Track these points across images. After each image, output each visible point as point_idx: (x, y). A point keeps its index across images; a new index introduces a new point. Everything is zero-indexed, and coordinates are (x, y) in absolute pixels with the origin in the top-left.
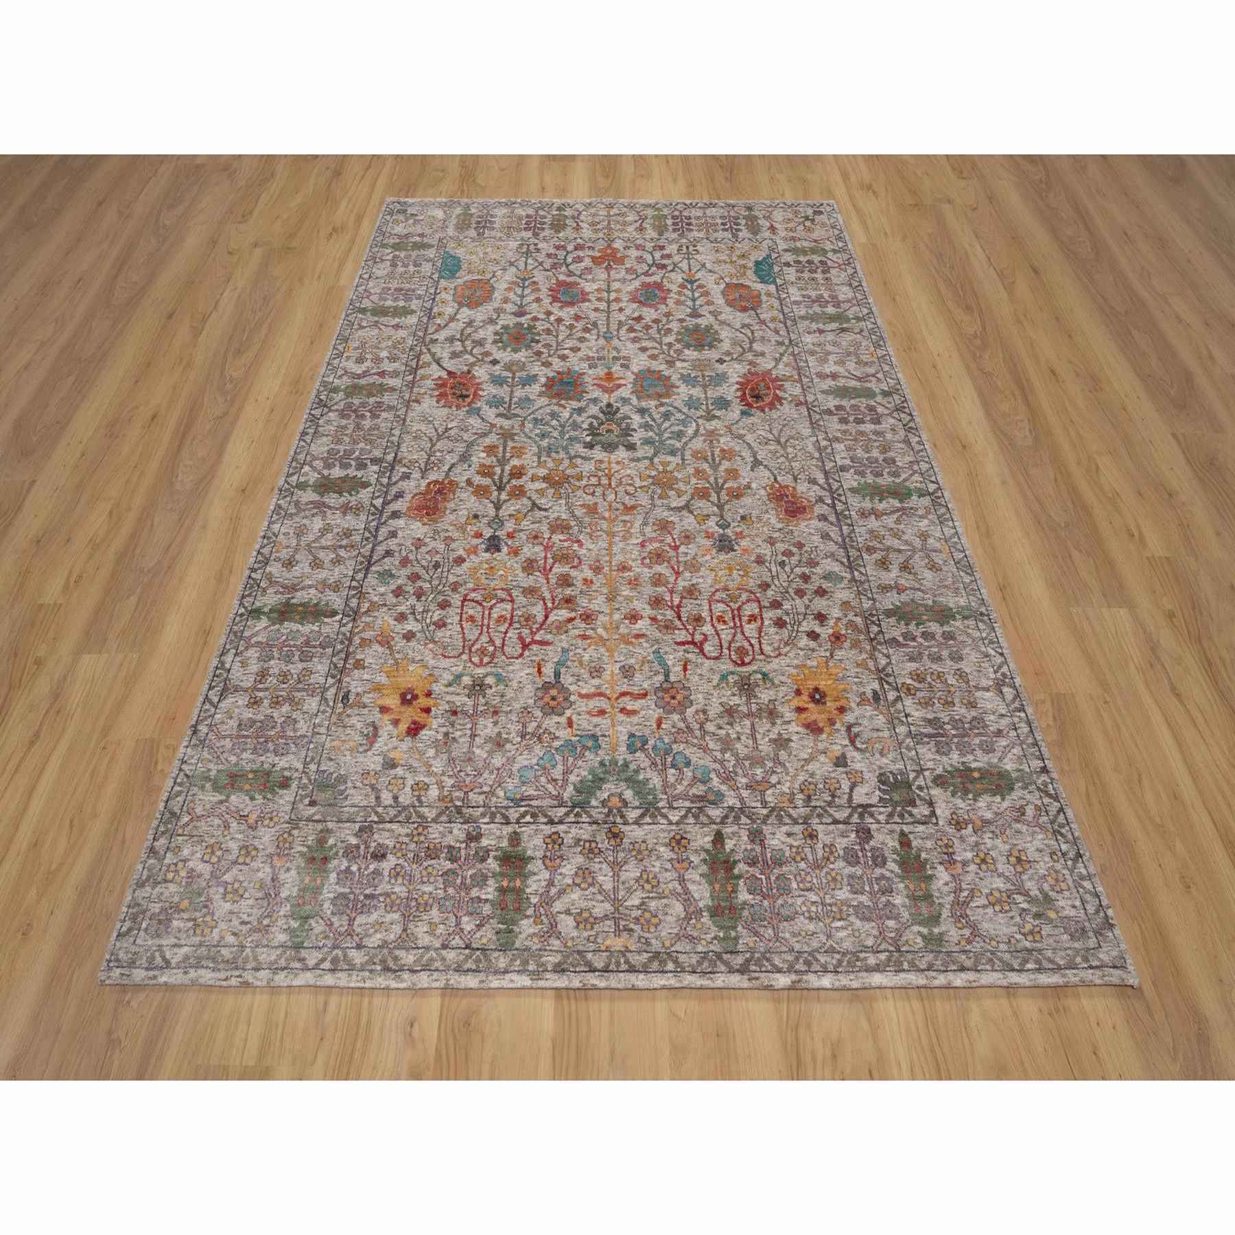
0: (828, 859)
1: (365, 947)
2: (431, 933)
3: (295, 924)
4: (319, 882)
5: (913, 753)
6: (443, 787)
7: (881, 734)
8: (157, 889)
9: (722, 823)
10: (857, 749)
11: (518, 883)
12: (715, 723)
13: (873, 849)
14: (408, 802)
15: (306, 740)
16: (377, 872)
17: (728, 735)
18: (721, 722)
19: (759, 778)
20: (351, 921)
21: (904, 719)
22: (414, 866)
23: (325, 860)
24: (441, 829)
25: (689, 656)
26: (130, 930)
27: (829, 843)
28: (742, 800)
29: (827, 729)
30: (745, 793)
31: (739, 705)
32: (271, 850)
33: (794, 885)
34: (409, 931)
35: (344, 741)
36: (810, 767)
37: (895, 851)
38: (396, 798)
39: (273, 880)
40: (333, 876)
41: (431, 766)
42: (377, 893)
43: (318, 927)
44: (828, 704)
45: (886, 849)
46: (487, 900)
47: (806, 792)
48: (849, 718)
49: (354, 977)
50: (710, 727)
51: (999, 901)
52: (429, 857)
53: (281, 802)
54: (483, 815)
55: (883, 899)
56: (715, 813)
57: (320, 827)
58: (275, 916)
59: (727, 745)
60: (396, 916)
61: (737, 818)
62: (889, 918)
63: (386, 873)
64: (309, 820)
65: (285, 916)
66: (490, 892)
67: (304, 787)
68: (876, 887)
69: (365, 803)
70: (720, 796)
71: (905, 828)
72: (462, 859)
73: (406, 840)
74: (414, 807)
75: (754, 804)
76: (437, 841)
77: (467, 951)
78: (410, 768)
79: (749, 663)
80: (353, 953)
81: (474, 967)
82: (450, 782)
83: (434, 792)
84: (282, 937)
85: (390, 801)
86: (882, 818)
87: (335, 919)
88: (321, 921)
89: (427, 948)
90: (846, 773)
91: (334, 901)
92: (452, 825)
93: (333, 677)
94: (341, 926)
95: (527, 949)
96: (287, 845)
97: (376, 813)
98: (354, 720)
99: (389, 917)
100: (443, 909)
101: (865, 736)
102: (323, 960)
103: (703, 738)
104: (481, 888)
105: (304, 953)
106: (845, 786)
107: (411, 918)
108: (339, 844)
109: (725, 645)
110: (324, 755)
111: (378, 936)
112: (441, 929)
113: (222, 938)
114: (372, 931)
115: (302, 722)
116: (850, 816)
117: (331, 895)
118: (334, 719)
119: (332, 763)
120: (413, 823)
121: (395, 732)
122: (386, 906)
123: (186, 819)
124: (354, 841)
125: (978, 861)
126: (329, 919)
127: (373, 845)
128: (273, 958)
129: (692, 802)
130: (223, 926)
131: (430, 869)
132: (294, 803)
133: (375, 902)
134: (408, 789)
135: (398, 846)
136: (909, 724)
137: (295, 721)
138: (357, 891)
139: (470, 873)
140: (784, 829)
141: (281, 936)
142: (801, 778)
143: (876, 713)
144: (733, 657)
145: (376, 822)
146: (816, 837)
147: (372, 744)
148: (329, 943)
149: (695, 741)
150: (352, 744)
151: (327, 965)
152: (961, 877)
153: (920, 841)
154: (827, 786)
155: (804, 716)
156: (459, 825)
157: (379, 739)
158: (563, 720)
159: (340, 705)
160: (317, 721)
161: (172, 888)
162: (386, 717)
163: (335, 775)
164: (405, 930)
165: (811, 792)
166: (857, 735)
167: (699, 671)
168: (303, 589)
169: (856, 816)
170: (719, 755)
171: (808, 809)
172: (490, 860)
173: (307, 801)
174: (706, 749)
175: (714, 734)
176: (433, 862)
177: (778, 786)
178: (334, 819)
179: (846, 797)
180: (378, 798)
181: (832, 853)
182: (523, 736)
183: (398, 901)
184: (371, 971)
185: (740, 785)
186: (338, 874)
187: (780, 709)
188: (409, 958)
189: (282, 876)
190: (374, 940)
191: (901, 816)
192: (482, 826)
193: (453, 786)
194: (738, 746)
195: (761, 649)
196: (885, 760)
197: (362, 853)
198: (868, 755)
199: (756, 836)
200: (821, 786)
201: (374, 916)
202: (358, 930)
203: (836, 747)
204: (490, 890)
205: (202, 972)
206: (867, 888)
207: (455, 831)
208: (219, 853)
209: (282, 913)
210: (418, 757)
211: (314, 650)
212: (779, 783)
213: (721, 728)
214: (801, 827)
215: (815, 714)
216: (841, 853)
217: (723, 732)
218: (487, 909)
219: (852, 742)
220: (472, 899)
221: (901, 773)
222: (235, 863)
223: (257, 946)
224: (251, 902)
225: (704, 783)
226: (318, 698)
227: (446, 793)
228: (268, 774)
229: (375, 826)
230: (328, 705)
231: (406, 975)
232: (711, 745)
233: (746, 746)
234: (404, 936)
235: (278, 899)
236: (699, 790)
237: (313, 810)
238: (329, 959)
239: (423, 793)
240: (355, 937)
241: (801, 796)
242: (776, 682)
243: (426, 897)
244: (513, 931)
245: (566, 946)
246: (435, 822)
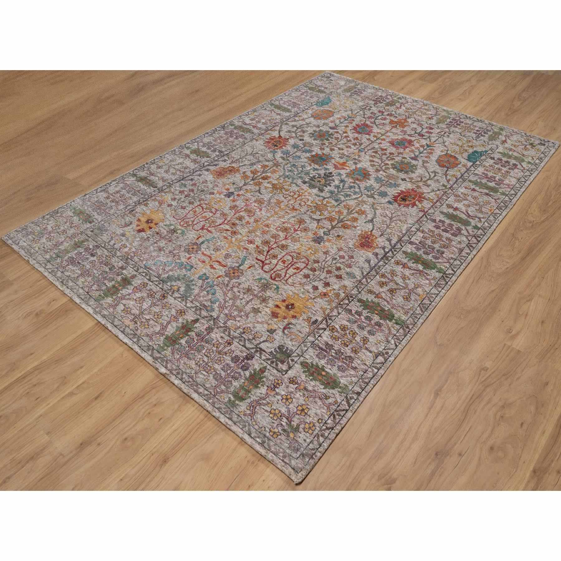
0: (226, 354)
1: (64, 273)
2: (83, 282)
3: (54, 256)
4: (71, 250)
5: (306, 348)
6: (130, 250)
7: (300, 334)
8: (35, 227)
9: (203, 318)
10: (283, 332)
11: (120, 288)
12: (239, 289)
13: (247, 363)
14: (116, 247)
15: (109, 215)
16: (87, 259)
17: (239, 296)
18: (241, 290)
19: (233, 315)
20: (68, 265)
21: (317, 337)
22: (98, 264)
23: (79, 247)
24: (117, 260)
25: (256, 265)
26: (19, 231)
27: (233, 350)
28: (218, 317)
29: (279, 319)
30: (222, 315)
31: (255, 290)
32: (69, 235)
33: (204, 351)
35: (118, 221)
36: (256, 325)
37: (255, 370)
38: (114, 244)
39: (61, 242)
40: (76, 252)
41: (134, 242)
42: (82, 263)
43: (59, 260)
44: (291, 312)
45: (252, 366)
46: (107, 286)
47: (245, 330)
48: (293, 321)
49: (52, 278)
50: (235, 290)
51: (275, 414)
52: (105, 264)
53: (85, 226)
54: (132, 265)
55: (230, 379)
56: (204, 313)
57: (87, 238)
58: (52, 251)
59: (235, 298)
60: (80, 272)
61: (210, 320)
62: (224, 385)
63: (89, 260)
64: (86, 235)
66: (109, 285)
67: (95, 226)
68: (232, 374)
69: (105, 240)
70: (213, 310)
71: (268, 367)
72: (113, 271)
73: (104, 256)
74: (117, 250)
75: (221, 320)
76: (112, 262)
77: (86, 293)
78: (127, 240)
79: (277, 281)
80: (59, 273)
81: (83, 298)
82: (134, 250)
83: (126, 250)
85: (112, 244)
86: (263, 357)
87: (64, 262)
89: (77, 285)
90: (269, 336)
92: (121, 261)
93: (135, 203)
95: (102, 305)
96: (74, 237)
97: (105, 244)
98: (127, 218)
100: (93, 279)
101: (292, 330)
103: (229, 290)
104: (109, 282)
105: (48, 264)
106: (262, 340)
107: (83, 275)
108: (87, 245)
109: (275, 270)
110: (109, 222)
111: (70, 273)
112: (86, 283)
113: (35, 247)
116: (253, 348)
117: (70, 256)
118: (122, 214)
119: (108, 225)
120: (112, 253)
121: (135, 228)
122: (80, 268)
123: (59, 215)
124: (91, 247)
125: (284, 397)
127: (95, 251)
128: (41, 260)
129: (201, 305)
130: (39, 245)
131: (101, 267)
132: (88, 228)
133: (79, 265)
134: (120, 244)
135: (101, 256)
136: (317, 339)
137: (112, 209)
138: (77, 259)
139: (111, 276)
140: (222, 335)
141: (48, 256)
142: (249, 325)
143: (307, 327)
144: (273, 275)
145: (102, 247)
146: (231, 345)
147: (125, 227)
148: (57, 266)
149: (225, 290)
150: (119, 223)
152: (270, 397)
153: (269, 374)
154: (255, 334)
155: (276, 309)
156: (123, 263)
157: (128, 227)
158: (188, 256)
159: (129, 212)
160: (117, 212)
161: (38, 228)
162: (137, 223)
163: (106, 228)
164: (78, 277)
165: (246, 332)
166: (289, 328)
167: (254, 271)
168: (155, 176)
169: (254, 350)
170: (228, 299)
171: (239, 335)
172: (120, 277)
173: (91, 230)
174: (225, 294)
175: (234, 292)
176: (105, 266)
177: (237, 322)
178: (93, 238)
179: (258, 342)
180: (110, 241)
181: (230, 353)
182: (170, 252)
183: (84, 269)
184: (58, 280)
185: (223, 312)
186: (78, 252)
187: (270, 301)
188: (71, 284)
189: (65, 243)
191: (272, 362)
192: (129, 267)
193: (133, 252)
194: (238, 301)
195: (287, 279)
196: (290, 343)
197: (90, 251)
198: (285, 336)
199: (209, 330)
200: (253, 333)
201: (74, 268)
202: (67, 268)
203: (275, 326)
204: (111, 284)
205: (23, 251)
206: (229, 372)
207: (120, 263)
208: (57, 228)
209: (54, 251)
210: (133, 238)
211: (138, 194)
212: (239, 321)
213: (239, 292)
214: (229, 338)
215: (282, 311)
216: (234, 355)
217: (239, 294)
218: (104, 288)
219: (285, 328)
220: (103, 282)
221: (291, 350)
222: (58, 233)
223: (40, 255)
224: (51, 244)
225: (211, 302)
226: (124, 206)
227: (129, 252)
228: (90, 217)
231: (65, 287)
232: (229, 295)
233: (241, 303)
235: (57, 248)
236: (208, 304)
237: (90, 233)
238: (52, 270)
239: (123, 248)
240: (64, 269)
241: (242, 330)
242: (279, 292)
243: (92, 273)
244: (104, 298)
245: (113, 313)
246: (118, 257)
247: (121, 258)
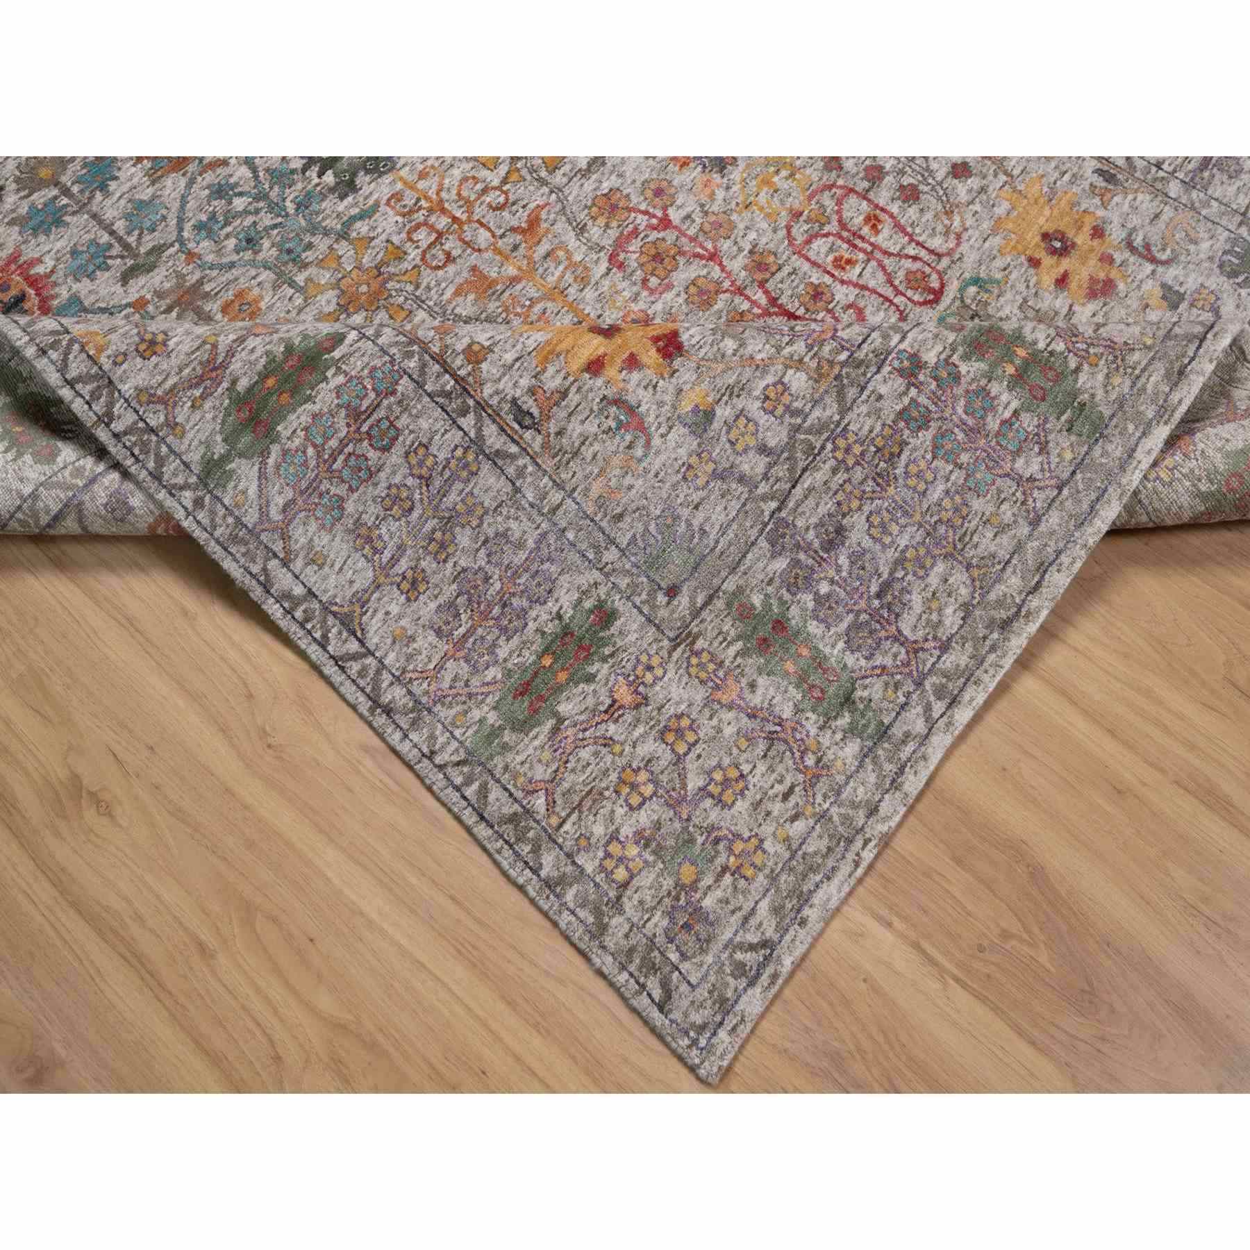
1: (949, 639)
2: (1002, 529)
3: (845, 720)
4: (805, 652)
6: (801, 361)
11: (1021, 352)
14: (784, 436)
16: (857, 558)
20: (898, 638)
22: (891, 490)
23: (780, 623)
24: (864, 409)
26: (665, 985)
34: (974, 561)
35: (602, 472)
38: (763, 449)
40: (814, 628)
41: (752, 358)
42: (885, 576)
43: (875, 690)
46: (1016, 413)
49: (986, 678)
52: (893, 458)
53: (632, 637)
57: (719, 603)
58: (810, 742)
60: (940, 567)
63: (867, 543)
64: (696, 613)
65: (821, 728)
66: (1007, 400)
67: (634, 588)
69: (735, 505)
72: (932, 408)
73: (841, 477)
74: (798, 429)
76: (878, 428)
77: (1065, 492)
78: (732, 392)
80: (949, 661)
81: (1093, 496)
83: (798, 381)
84: (852, 748)
85: (761, 463)
87: (879, 660)
88: (868, 681)
89: (1019, 548)
91: (851, 647)
92: (870, 388)
94: (895, 656)
95: (1121, 403)
96: (711, 667)
97: (764, 498)
98: (576, 429)
99: (934, 580)
100: (983, 489)
102: (928, 708)
104: (993, 409)
105: (897, 731)
107: (959, 546)
108: (770, 589)
110: (604, 524)
111: (949, 611)
112: (1007, 512)
113: (787, 839)
114: (934, 617)
115: (513, 525)
117: (841, 645)
118: (548, 464)
119: (628, 519)
120: (823, 447)
121: (650, 374)
122: (915, 574)
124: (780, 565)
126: (874, 668)
127: (810, 536)
128: (872, 778)
130: (767, 829)
131: (913, 469)
132: (649, 620)
133: (897, 586)
134: (763, 419)
135: (840, 496)
137: (501, 534)
138: (863, 604)
139: (960, 410)
141: (847, 750)
145: (779, 509)
147: (642, 427)
148: (909, 686)
150: (616, 461)
151: (938, 707)
156: (878, 377)
157: (643, 409)
159: (528, 435)
160: (530, 496)
161: (643, 880)
162: (611, 373)
163: (652, 528)
164: (969, 567)
168: (231, 353)
172: (963, 368)
173: (661, 599)
176: (904, 457)
178: (724, 574)
180: (742, 479)
183: (922, 551)
184: (993, 648)
186: (816, 618)
188: (1013, 583)
189: (756, 700)
190: (951, 619)
192: (902, 347)
193: (810, 347)
197: (810, 562)
201: (916, 600)
202: (920, 634)
204: (1005, 397)
205: (817, 899)
207: (883, 390)
209: (813, 731)
210: (721, 367)
211: (380, 414)
218: (1028, 422)
220: (998, 434)
222: (679, 759)
223: (838, 793)
224: (761, 768)
227: (814, 364)
228: (566, 632)
229: (783, 514)
230: (513, 457)
231: (1034, 602)
234: (976, 573)
235: (788, 725)
237: (683, 600)
238: (932, 698)
239: (786, 399)
240: (927, 645)
243: (947, 503)
244: (1083, 405)
245: (1149, 348)
246: (844, 411)
247: (851, 392)
